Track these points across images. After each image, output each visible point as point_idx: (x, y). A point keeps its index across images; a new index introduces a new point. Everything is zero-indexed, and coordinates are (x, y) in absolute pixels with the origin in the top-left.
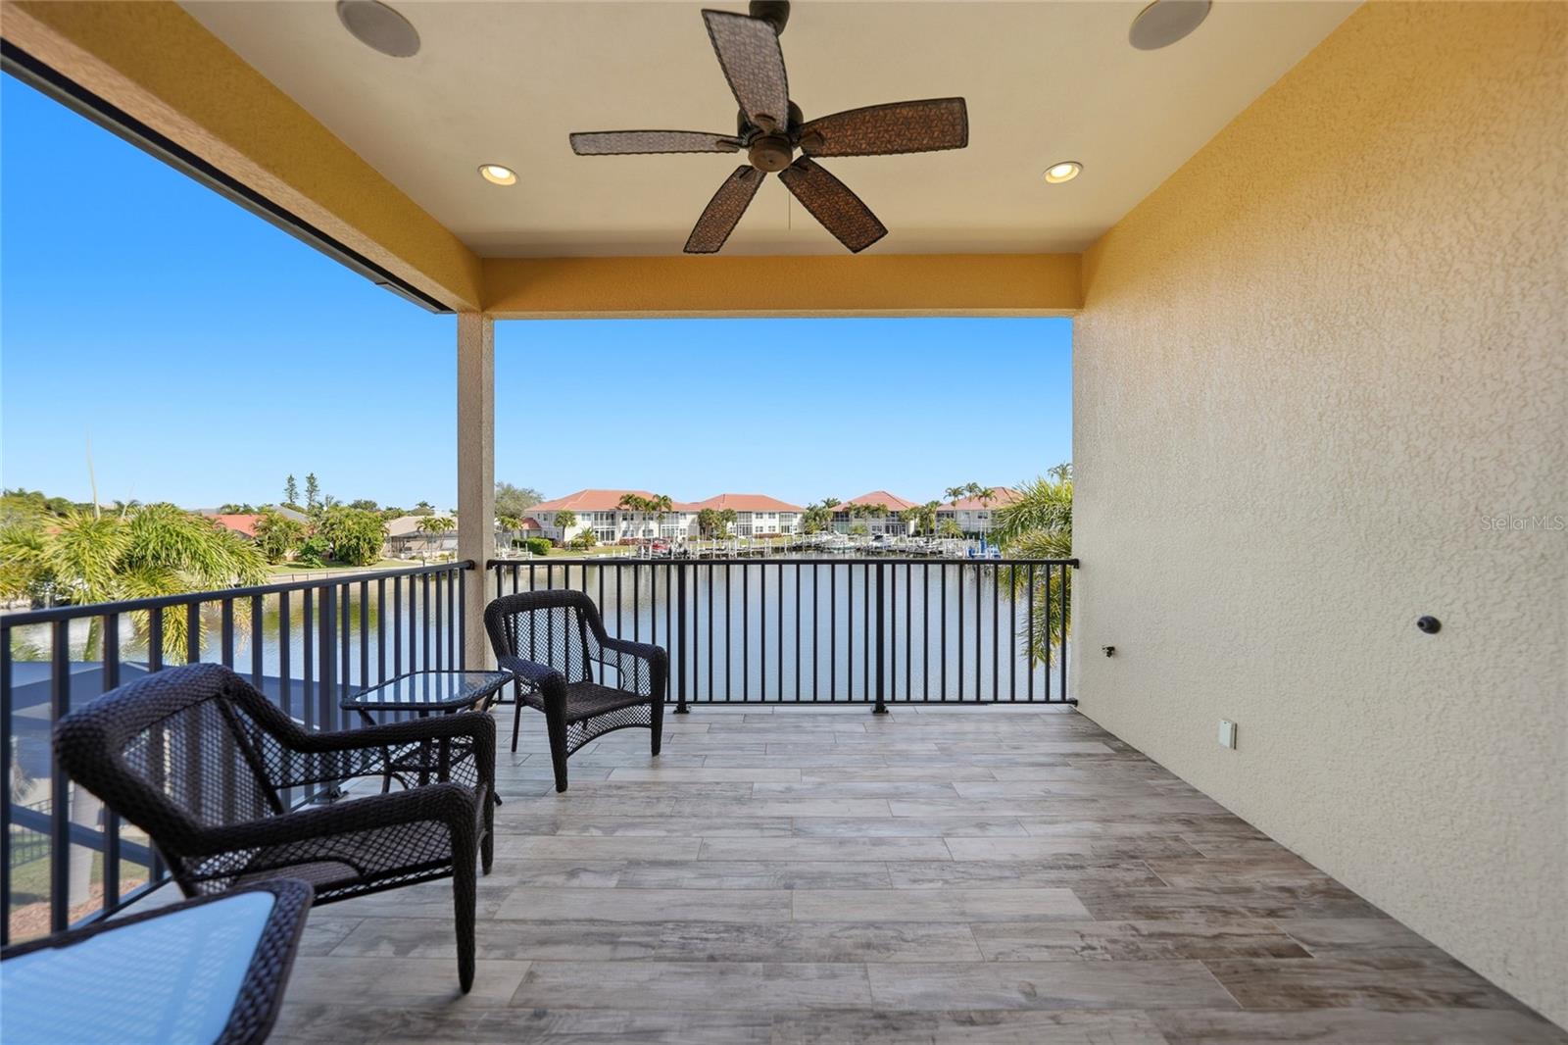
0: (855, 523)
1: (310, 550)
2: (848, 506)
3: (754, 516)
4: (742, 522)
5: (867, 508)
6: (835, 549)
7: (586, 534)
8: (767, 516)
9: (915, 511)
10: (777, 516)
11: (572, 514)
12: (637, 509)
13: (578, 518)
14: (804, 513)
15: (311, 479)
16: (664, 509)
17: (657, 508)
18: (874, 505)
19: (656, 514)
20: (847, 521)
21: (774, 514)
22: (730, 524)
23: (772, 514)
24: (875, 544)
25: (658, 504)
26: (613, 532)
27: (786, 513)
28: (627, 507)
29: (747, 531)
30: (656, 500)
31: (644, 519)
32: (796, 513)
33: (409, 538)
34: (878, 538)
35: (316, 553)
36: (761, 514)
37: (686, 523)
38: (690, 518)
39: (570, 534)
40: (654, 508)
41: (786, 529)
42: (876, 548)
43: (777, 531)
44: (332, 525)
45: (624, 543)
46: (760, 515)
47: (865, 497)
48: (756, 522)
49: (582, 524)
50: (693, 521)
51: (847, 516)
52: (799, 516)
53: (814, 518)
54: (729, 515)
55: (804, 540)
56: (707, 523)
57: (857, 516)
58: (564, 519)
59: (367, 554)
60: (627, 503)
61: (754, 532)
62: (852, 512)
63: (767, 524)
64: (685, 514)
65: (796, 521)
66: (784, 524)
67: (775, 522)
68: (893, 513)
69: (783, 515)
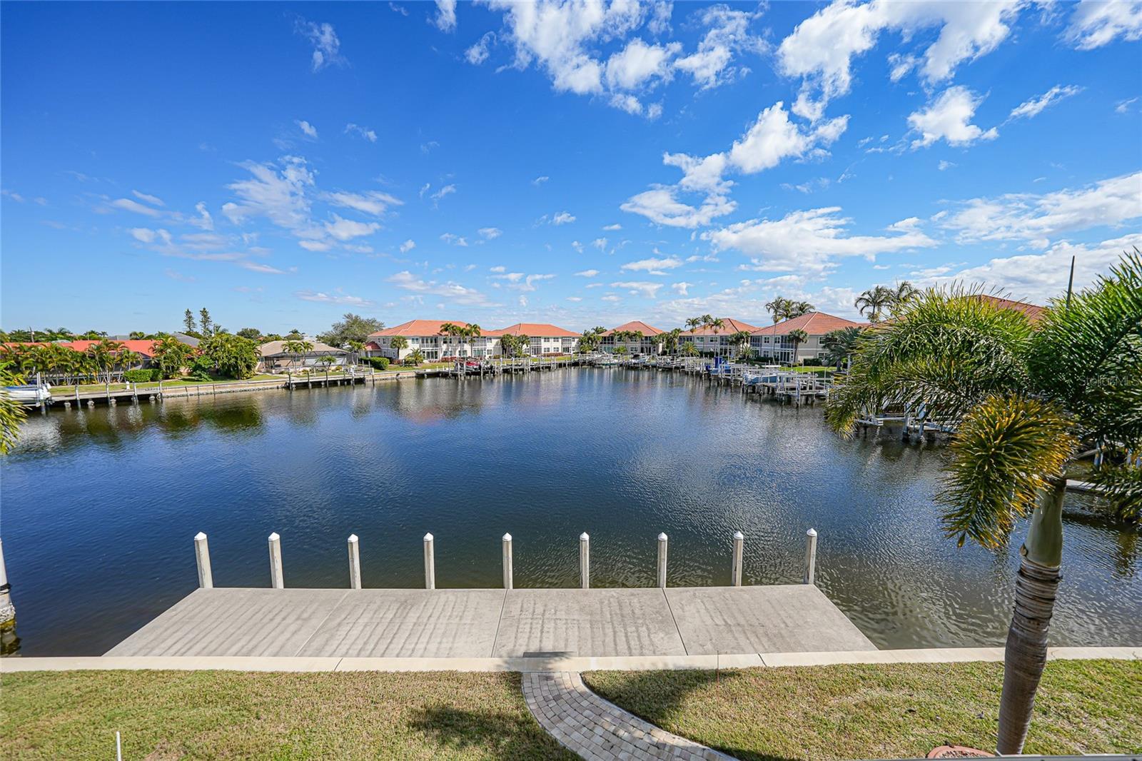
0: (618, 345)
1: (198, 367)
2: (613, 332)
3: (543, 340)
4: (533, 345)
5: (627, 334)
6: (603, 365)
7: (416, 353)
8: (553, 340)
9: (662, 336)
10: (560, 340)
11: (404, 339)
12: (454, 335)
13: (409, 342)
14: (580, 338)
15: (204, 313)
16: (474, 335)
17: (469, 334)
18: (632, 332)
19: (468, 338)
20: (612, 343)
21: (558, 338)
22: (525, 346)
23: (556, 339)
24: (633, 361)
25: (470, 331)
26: (436, 352)
27: (566, 337)
28: (447, 333)
29: (537, 351)
30: (468, 328)
31: (460, 342)
32: (574, 338)
33: (278, 357)
34: (636, 357)
35: (204, 370)
37: (491, 345)
38: (495, 341)
39: (403, 354)
40: (467, 334)
41: (567, 349)
42: (635, 364)
43: (560, 351)
44: (215, 348)
45: (445, 360)
46: (547, 339)
47: (626, 326)
48: (544, 345)
49: (412, 346)
50: (497, 344)
51: (612, 340)
52: (576, 340)
53: (587, 341)
54: (524, 339)
55: (580, 358)
56: (506, 345)
57: (620, 340)
58: (398, 343)
59: (245, 370)
60: (446, 330)
61: (543, 352)
62: (616, 337)
63: (552, 345)
64: (491, 339)
65: (574, 344)
66: (566, 346)
67: (559, 344)
68: (646, 337)
69: (564, 339)
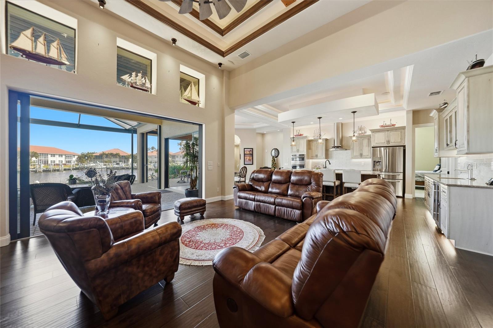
0: (106, 159)
2: (102, 153)
3: (49, 156)
4: (42, 158)
5: (111, 154)
6: (98, 168)
8: (58, 156)
10: (64, 156)
14: (79, 156)
18: (114, 153)
20: (102, 159)
21: (62, 155)
22: (34, 159)
23: (61, 155)
24: (116, 166)
27: (68, 155)
29: (46, 163)
32: (74, 156)
34: (117, 164)
36: (55, 155)
41: (70, 162)
42: (117, 167)
43: (64, 163)
46: (53, 155)
47: (110, 150)
48: (50, 159)
51: (102, 157)
52: (76, 157)
53: (84, 157)
54: (33, 155)
55: (80, 166)
57: (106, 157)
61: (50, 163)
62: (104, 155)
63: (57, 159)
65: (74, 159)
66: (68, 160)
67: (63, 159)
68: (122, 156)
69: (67, 156)
